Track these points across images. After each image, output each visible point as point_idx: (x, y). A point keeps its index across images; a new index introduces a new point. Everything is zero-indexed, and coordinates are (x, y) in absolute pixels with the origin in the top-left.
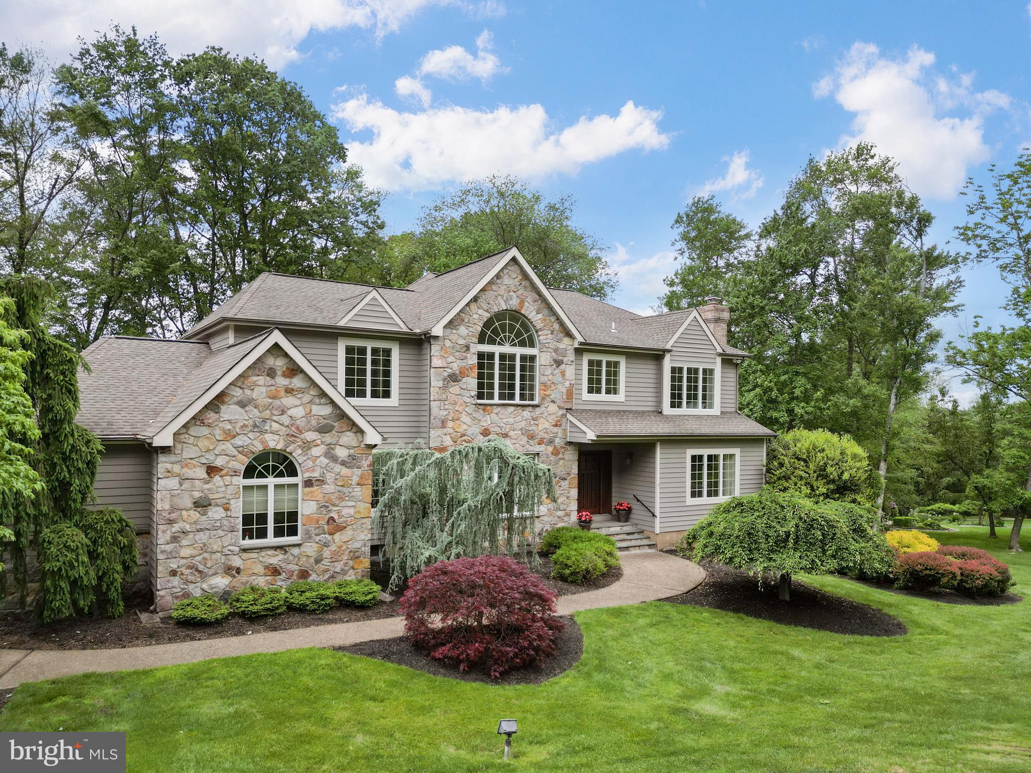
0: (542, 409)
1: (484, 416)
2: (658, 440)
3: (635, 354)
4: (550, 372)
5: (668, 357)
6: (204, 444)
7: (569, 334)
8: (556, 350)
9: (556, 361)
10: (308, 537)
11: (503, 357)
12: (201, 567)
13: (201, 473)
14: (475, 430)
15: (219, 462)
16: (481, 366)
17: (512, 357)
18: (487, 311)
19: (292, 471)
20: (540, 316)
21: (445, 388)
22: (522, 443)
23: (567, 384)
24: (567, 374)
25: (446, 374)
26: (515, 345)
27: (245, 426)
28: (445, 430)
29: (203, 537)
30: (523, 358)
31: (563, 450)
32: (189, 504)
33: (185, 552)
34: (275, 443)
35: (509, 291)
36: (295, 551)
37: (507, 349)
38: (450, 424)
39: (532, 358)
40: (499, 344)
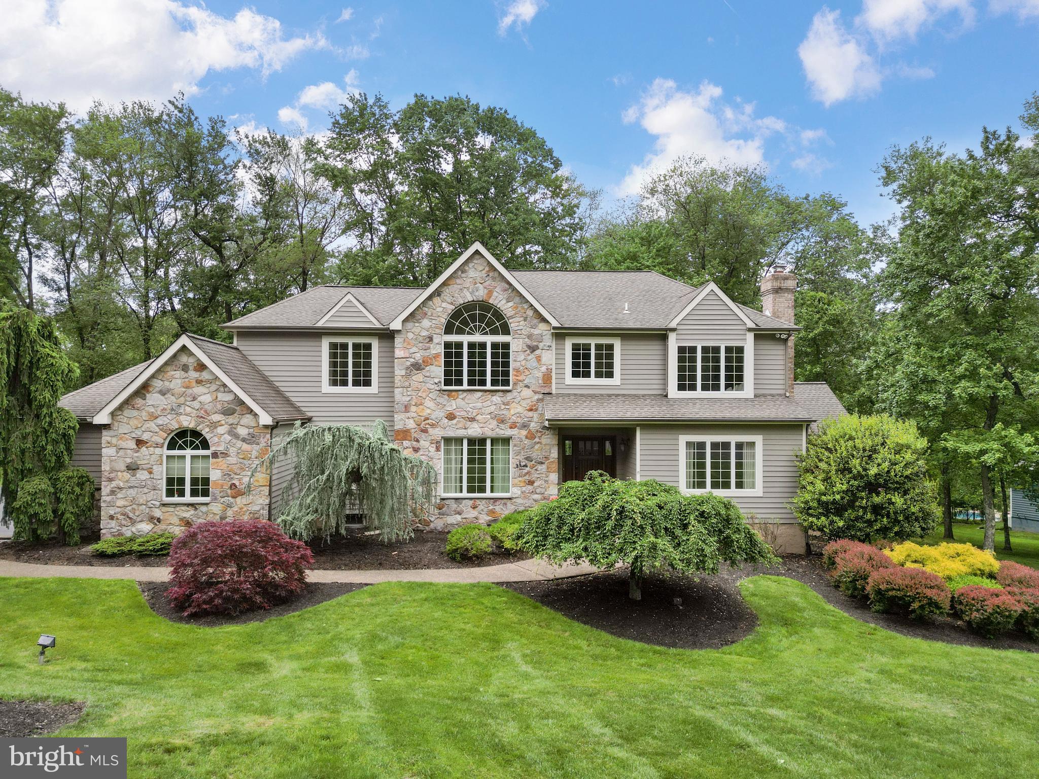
0: (515, 393)
1: (448, 401)
2: (638, 425)
3: (630, 335)
4: (523, 357)
5: (672, 337)
6: (134, 422)
7: (544, 320)
8: (530, 336)
9: (529, 347)
10: (215, 499)
11: (471, 345)
12: (131, 515)
13: (132, 445)
14: (440, 414)
15: (145, 437)
16: (447, 355)
17: (483, 345)
18: (452, 304)
19: (205, 445)
20: (510, 304)
21: (408, 376)
22: (491, 427)
23: (544, 369)
24: (544, 359)
25: (408, 364)
26: (486, 333)
27: (164, 409)
28: (408, 415)
29: (132, 492)
30: (495, 346)
31: (539, 434)
32: (123, 468)
33: (120, 503)
34: (188, 422)
35: (476, 283)
36: (204, 509)
37: (477, 338)
38: (413, 409)
39: (506, 346)
40: (469, 333)
